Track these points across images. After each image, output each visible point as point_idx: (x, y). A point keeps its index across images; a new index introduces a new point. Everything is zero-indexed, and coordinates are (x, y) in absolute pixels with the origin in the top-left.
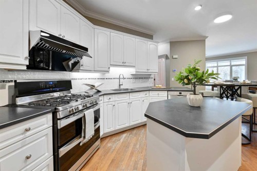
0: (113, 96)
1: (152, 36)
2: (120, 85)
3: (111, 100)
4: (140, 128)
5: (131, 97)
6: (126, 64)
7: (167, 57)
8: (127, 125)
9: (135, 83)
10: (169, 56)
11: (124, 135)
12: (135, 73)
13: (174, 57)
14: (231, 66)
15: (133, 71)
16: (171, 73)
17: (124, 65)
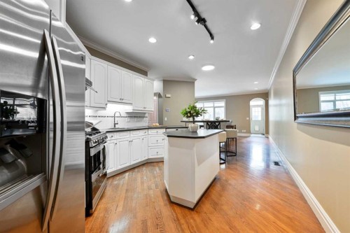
0: (115, 133)
1: (147, 72)
2: (115, 124)
3: (113, 138)
4: (141, 167)
5: (132, 135)
6: (123, 101)
7: (159, 96)
8: (128, 164)
9: (129, 122)
10: (162, 94)
11: (127, 174)
12: (132, 111)
13: (168, 96)
14: (214, 107)
15: (129, 109)
16: (164, 113)
17: (121, 102)
